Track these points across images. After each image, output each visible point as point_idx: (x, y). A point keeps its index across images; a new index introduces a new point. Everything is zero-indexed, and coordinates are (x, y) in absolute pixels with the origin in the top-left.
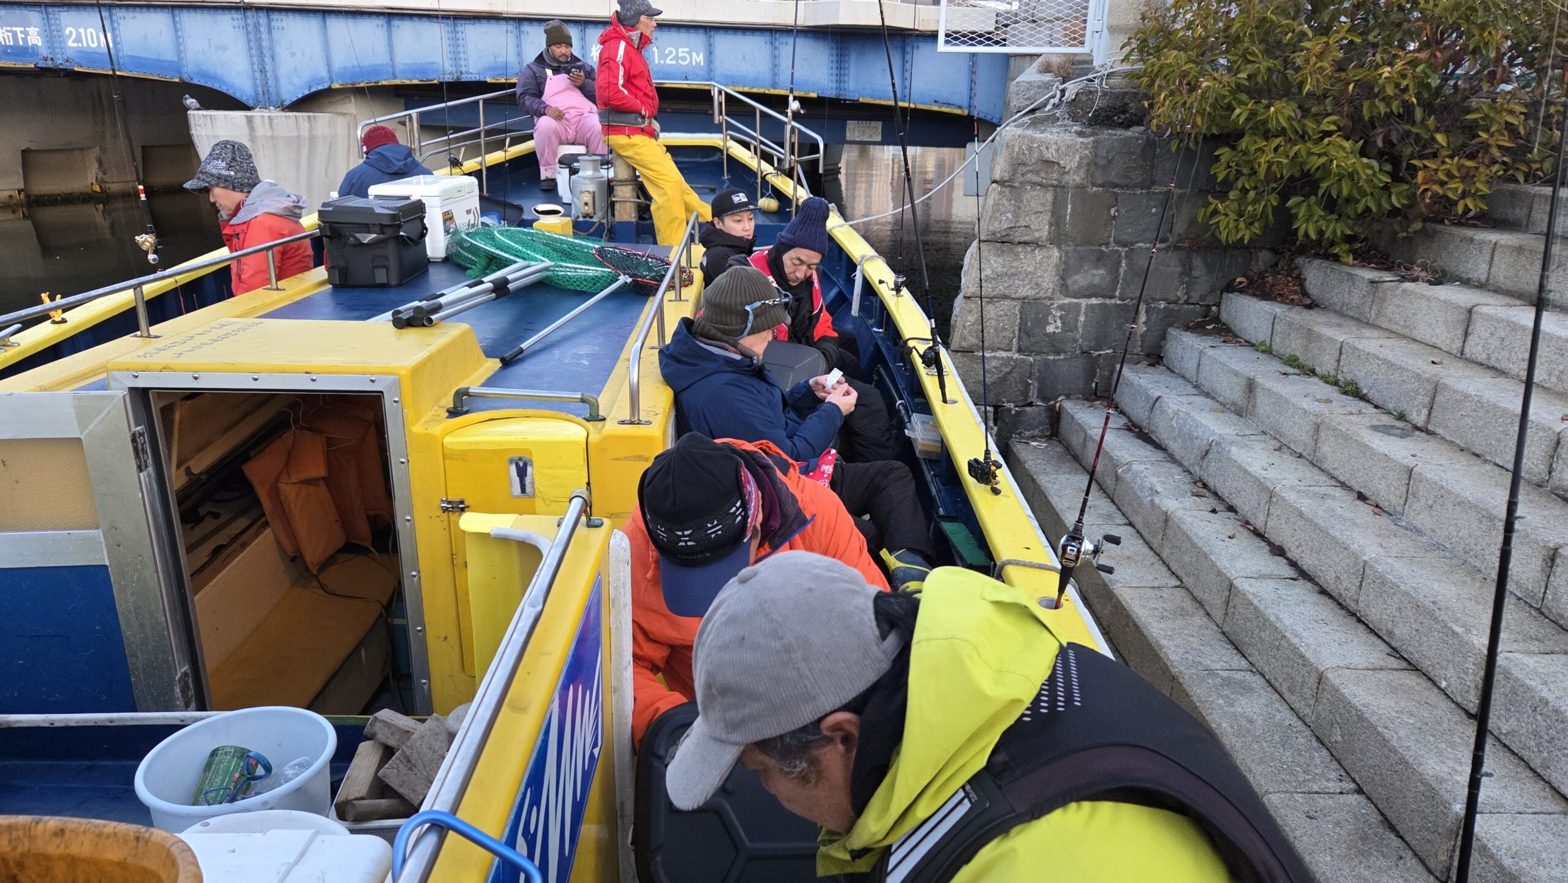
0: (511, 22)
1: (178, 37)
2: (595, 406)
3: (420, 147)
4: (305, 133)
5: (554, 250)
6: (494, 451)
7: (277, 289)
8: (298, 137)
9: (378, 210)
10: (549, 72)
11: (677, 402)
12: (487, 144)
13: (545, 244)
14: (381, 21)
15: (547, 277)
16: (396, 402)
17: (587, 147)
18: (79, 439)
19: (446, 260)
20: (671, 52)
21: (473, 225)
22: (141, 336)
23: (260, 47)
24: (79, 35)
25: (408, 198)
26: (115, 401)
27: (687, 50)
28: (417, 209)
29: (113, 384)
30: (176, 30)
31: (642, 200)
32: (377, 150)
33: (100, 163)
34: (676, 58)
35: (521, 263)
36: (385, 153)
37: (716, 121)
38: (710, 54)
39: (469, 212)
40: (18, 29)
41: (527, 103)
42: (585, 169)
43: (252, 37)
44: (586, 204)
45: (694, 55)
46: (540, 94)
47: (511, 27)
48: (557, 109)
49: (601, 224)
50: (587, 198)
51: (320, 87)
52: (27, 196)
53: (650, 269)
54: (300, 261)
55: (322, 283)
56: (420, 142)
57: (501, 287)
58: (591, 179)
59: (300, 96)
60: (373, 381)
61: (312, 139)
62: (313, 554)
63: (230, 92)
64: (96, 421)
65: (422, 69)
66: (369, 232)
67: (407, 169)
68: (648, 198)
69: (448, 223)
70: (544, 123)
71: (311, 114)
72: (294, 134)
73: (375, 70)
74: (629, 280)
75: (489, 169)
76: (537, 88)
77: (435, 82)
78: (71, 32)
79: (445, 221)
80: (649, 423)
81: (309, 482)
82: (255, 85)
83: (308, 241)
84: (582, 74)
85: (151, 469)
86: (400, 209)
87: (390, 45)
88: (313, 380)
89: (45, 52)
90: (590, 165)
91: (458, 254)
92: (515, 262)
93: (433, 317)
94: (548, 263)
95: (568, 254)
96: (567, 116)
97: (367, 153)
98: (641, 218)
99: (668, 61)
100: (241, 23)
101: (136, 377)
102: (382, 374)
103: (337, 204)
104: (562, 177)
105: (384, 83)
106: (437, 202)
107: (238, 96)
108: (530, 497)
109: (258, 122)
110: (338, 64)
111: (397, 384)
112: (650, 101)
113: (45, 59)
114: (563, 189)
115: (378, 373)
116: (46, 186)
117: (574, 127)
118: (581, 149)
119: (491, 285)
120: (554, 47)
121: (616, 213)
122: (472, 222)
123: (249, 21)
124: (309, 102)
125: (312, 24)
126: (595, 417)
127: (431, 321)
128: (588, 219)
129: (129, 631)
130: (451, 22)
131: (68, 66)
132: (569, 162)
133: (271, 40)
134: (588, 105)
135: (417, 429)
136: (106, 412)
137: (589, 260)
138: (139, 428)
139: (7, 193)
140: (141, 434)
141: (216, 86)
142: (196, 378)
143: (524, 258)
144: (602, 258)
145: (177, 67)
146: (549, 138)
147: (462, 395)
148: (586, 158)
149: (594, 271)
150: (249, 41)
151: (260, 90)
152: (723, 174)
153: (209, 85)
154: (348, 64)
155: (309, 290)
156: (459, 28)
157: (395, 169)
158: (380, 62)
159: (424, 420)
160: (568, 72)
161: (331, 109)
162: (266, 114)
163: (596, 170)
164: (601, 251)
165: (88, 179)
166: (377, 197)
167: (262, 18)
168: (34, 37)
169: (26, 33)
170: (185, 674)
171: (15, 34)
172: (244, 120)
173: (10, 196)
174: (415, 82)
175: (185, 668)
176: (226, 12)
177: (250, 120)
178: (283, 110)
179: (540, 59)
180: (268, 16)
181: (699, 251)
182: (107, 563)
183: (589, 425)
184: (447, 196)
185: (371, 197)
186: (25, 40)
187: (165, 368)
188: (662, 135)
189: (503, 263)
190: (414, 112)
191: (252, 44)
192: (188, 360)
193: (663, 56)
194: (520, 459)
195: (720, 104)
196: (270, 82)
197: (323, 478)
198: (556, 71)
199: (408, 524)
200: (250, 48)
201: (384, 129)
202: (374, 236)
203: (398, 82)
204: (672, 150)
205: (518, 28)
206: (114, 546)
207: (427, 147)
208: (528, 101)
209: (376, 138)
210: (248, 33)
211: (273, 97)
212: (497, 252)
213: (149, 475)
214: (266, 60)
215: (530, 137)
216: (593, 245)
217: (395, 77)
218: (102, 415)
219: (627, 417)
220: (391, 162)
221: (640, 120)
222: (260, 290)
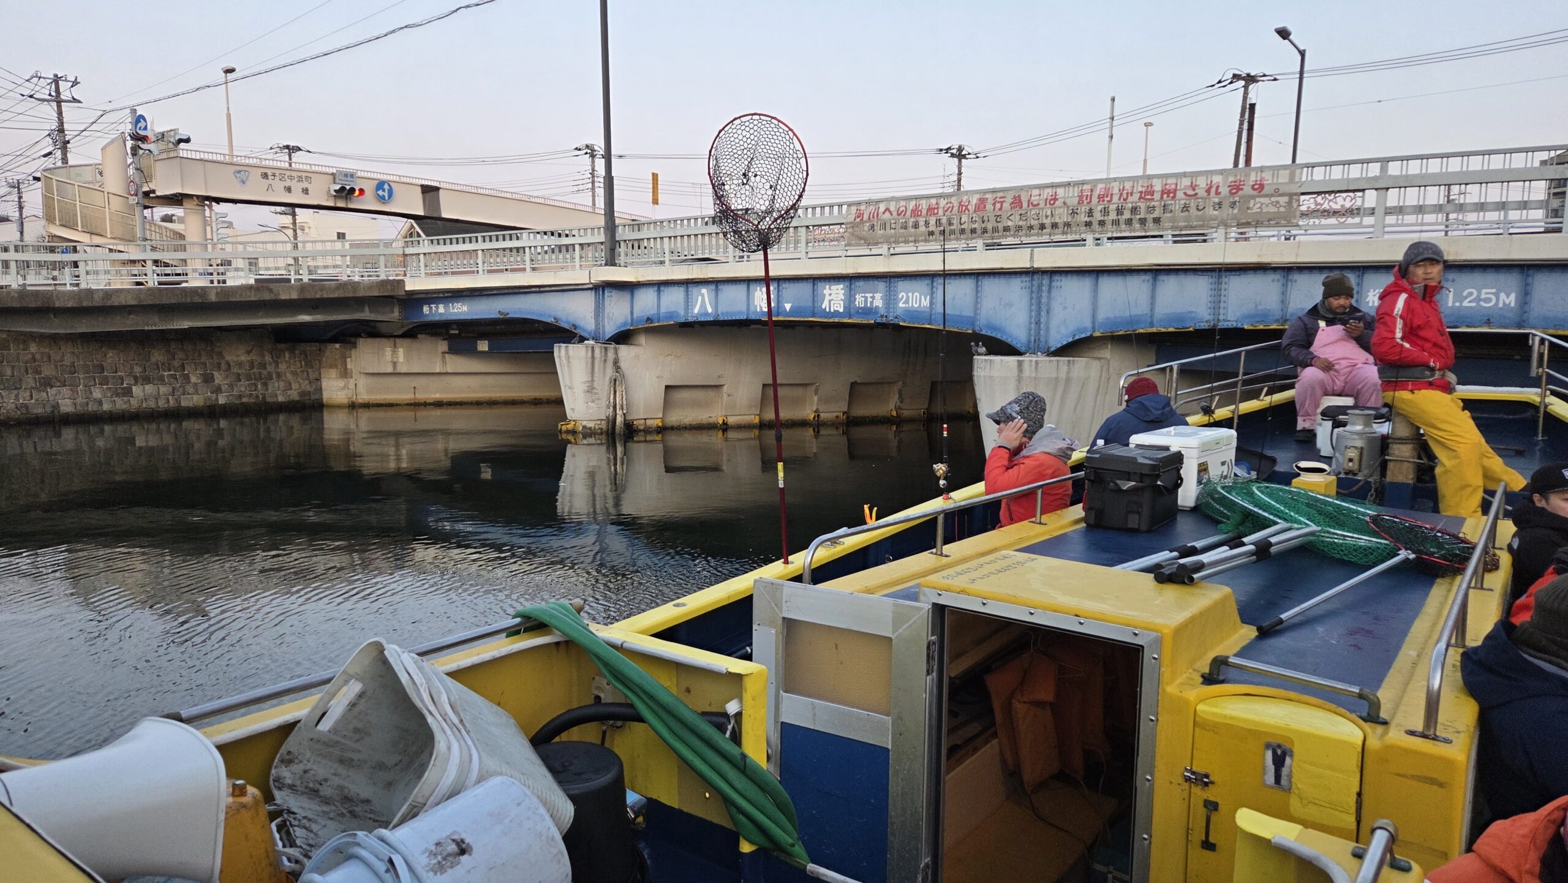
0: (1279, 271)
1: (977, 297)
2: (1375, 705)
3: (1176, 395)
4: (1063, 375)
5: (1320, 513)
6: (1250, 731)
7: (1040, 523)
8: (1057, 379)
9: (1141, 460)
10: (1322, 324)
11: (1484, 722)
12: (1242, 392)
13: (1308, 505)
14: (1148, 277)
15: (1311, 542)
16: (1155, 658)
17: (1356, 399)
18: (890, 639)
19: (1195, 510)
20: (1471, 294)
21: (1226, 477)
22: (936, 554)
23: (1039, 303)
24: (908, 298)
25: (1167, 448)
26: (922, 613)
27: (1494, 291)
28: (1177, 459)
29: (922, 598)
30: (977, 292)
31: (1425, 461)
32: (1139, 399)
33: (900, 395)
34: (1478, 299)
35: (1282, 525)
36: (1145, 402)
37: (1533, 373)
38: (1525, 295)
39: (1223, 463)
40: (869, 295)
41: (1293, 354)
42: (1354, 424)
43: (1034, 295)
44: (1351, 460)
45: (1503, 296)
46: (1310, 343)
47: (1277, 276)
48: (1326, 360)
49: (1368, 483)
50: (1353, 454)
51: (1083, 336)
52: (848, 417)
53: (1440, 546)
54: (1060, 499)
55: (1077, 522)
56: (1176, 391)
57: (1263, 550)
58: (1359, 434)
59: (1064, 343)
60: (1136, 634)
61: (1068, 380)
62: (1030, 774)
63: (1009, 341)
64: (905, 626)
65: (1180, 318)
66: (1129, 480)
67: (1164, 418)
68: (1432, 457)
69: (1202, 474)
70: (1310, 374)
71: (1071, 359)
72: (1054, 375)
73: (1133, 320)
74: (1412, 556)
75: (1241, 417)
76: (1308, 337)
77: (1191, 329)
78: (903, 296)
79: (1199, 472)
80: (1448, 741)
81: (1039, 704)
82: (1030, 335)
83: (1070, 482)
84: (1361, 324)
85: (934, 674)
86: (1162, 460)
87: (1153, 297)
88: (1081, 623)
89: (882, 312)
90: (1361, 420)
91: (1208, 504)
92: (1276, 523)
93: (1195, 576)
94: (1314, 528)
95: (1336, 518)
96: (1336, 367)
97: (1127, 401)
98: (1419, 479)
99: (1466, 304)
100: (1028, 284)
101: (940, 595)
102: (1145, 629)
103: (1104, 451)
104: (1324, 431)
105: (1141, 331)
106: (1195, 453)
107: (1014, 343)
108: (1284, 790)
109: (1026, 366)
110: (1101, 316)
111: (1158, 642)
112: (1443, 353)
113: (882, 316)
114: (1323, 443)
115: (1141, 628)
116: (862, 411)
117: (1343, 378)
118: (1349, 401)
119: (1252, 547)
120: (1331, 299)
121: (1389, 473)
122: (1225, 474)
123: (1034, 283)
124: (1071, 349)
125: (1086, 283)
126: (1372, 716)
127: (1192, 580)
128: (1350, 476)
129: (894, 811)
130: (1215, 274)
131: (896, 321)
132: (1334, 416)
133: (1049, 298)
134: (1363, 356)
135: (1171, 689)
136: (913, 620)
137: (1360, 527)
138: (933, 638)
139: (835, 414)
140: (934, 643)
141: (999, 336)
142: (984, 604)
143: (1285, 520)
144: (1377, 526)
145: (972, 321)
146: (1313, 389)
147: (1220, 663)
148: (1357, 412)
149: (1364, 540)
150: (1031, 299)
151: (1032, 339)
152: (1536, 434)
153: (993, 335)
154: (1111, 315)
155: (1066, 526)
156: (1224, 280)
157: (1152, 418)
158: (1141, 313)
159: (1178, 681)
160: (1344, 323)
161: (1090, 354)
162: (1034, 359)
163: (1367, 424)
164: (1375, 520)
165: (889, 407)
166: (1138, 446)
167: (1046, 281)
168: (878, 302)
169: (873, 298)
170: (927, 866)
171: (866, 298)
172: (1016, 364)
173: (837, 417)
174: (1171, 330)
175: (928, 859)
176: (1018, 276)
177: (1020, 363)
178: (1048, 355)
179: (1314, 312)
180: (1051, 278)
181: (1507, 529)
182: (890, 747)
183: (1367, 726)
184: (1205, 448)
185: (1131, 446)
186: (872, 303)
187: (963, 592)
188: (1459, 387)
189: (1265, 524)
190: (1175, 364)
191: (1033, 301)
192: (980, 587)
193: (1459, 298)
194: (1279, 746)
195: (1541, 355)
196: (1042, 332)
197: (1051, 703)
198: (1330, 322)
199: (1147, 784)
200: (1031, 304)
201: (1147, 380)
202: (1134, 483)
203: (1154, 330)
204: (1469, 404)
205: (1286, 277)
206: (898, 735)
207: (1181, 395)
208: (1294, 352)
209: (1138, 389)
210: (1032, 292)
211: (1042, 344)
212: (1256, 509)
213: (933, 680)
214: (1042, 313)
215: (1291, 386)
216: (1367, 511)
217: (1152, 325)
218: (910, 623)
219: (1419, 727)
220: (1149, 410)
221: (1428, 373)
222: (1025, 523)
